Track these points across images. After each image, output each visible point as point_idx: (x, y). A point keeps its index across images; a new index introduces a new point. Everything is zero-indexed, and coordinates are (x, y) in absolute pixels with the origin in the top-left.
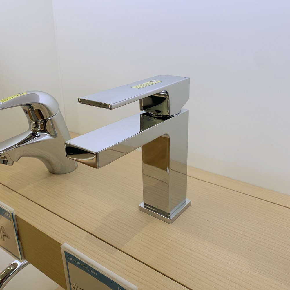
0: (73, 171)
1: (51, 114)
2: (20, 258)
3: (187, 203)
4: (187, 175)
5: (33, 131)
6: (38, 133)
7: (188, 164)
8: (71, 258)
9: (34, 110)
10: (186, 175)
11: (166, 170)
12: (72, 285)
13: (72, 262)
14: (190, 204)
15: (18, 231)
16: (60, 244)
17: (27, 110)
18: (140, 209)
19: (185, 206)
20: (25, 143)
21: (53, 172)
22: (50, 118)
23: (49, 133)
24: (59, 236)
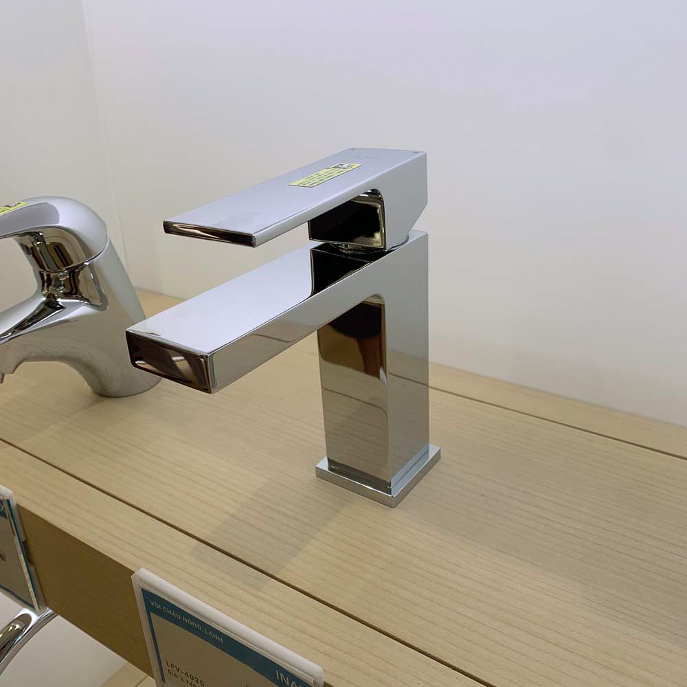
0: (152, 387)
1: (88, 253)
2: (35, 604)
3: (431, 455)
4: (430, 385)
5: (48, 297)
6: (59, 300)
7: (431, 359)
8: (158, 605)
9: (46, 246)
10: (427, 386)
11: (378, 376)
12: (164, 665)
13: (160, 613)
14: (437, 457)
15: (26, 541)
16: (130, 570)
17: (30, 246)
18: (320, 473)
19: (428, 461)
20: (29, 326)
21: (103, 393)
22: (87, 264)
23: (88, 300)
24: (126, 551)
